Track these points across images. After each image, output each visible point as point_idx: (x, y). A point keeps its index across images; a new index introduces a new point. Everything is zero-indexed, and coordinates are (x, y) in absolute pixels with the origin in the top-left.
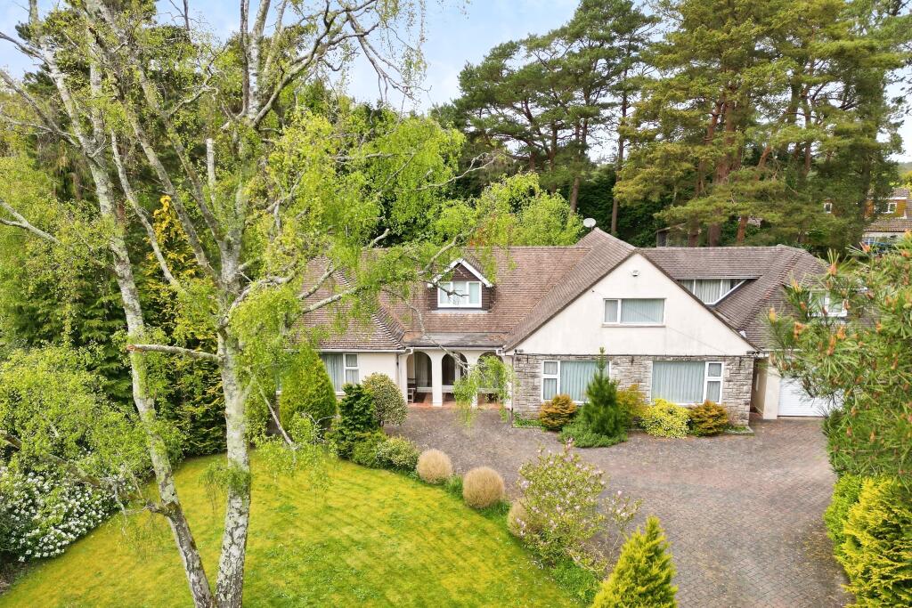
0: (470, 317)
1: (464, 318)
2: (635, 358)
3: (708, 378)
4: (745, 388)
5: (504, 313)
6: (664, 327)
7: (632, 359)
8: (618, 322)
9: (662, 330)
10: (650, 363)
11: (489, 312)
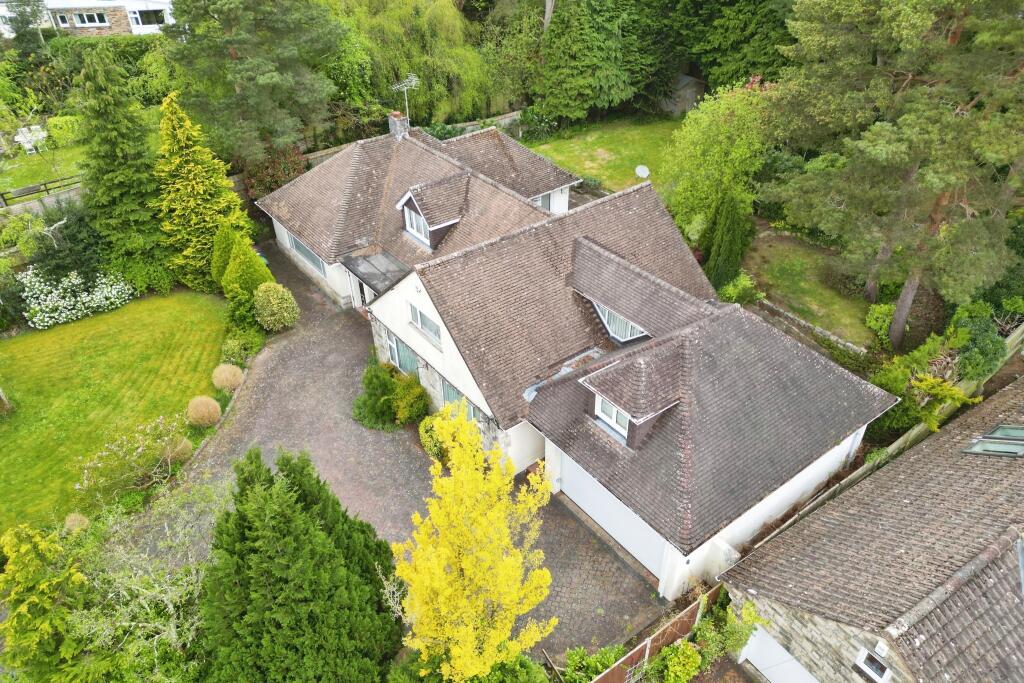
0: (419, 251)
1: (415, 250)
6: (442, 352)
11: (433, 253)
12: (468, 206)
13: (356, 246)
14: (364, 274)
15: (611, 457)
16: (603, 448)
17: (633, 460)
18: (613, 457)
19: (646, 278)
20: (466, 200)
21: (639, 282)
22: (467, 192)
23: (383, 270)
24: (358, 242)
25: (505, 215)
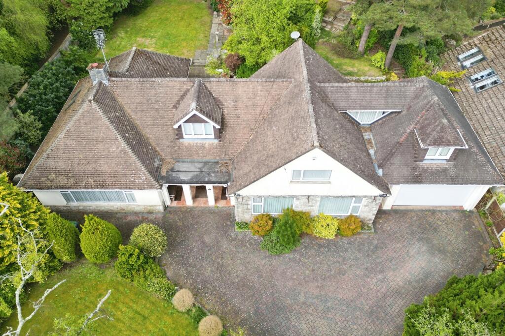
0: (207, 145)
1: (202, 147)
2: (310, 198)
3: (353, 204)
4: (374, 209)
5: (230, 143)
6: (330, 183)
7: (308, 197)
8: (301, 180)
9: (329, 184)
10: (319, 199)
11: (220, 141)
12: (220, 102)
13: (158, 168)
14: (191, 179)
15: (444, 171)
16: (437, 171)
17: (455, 166)
18: (445, 171)
19: (377, 86)
20: (214, 98)
21: (375, 89)
22: (211, 94)
23: (198, 170)
24: (156, 164)
25: (255, 95)
